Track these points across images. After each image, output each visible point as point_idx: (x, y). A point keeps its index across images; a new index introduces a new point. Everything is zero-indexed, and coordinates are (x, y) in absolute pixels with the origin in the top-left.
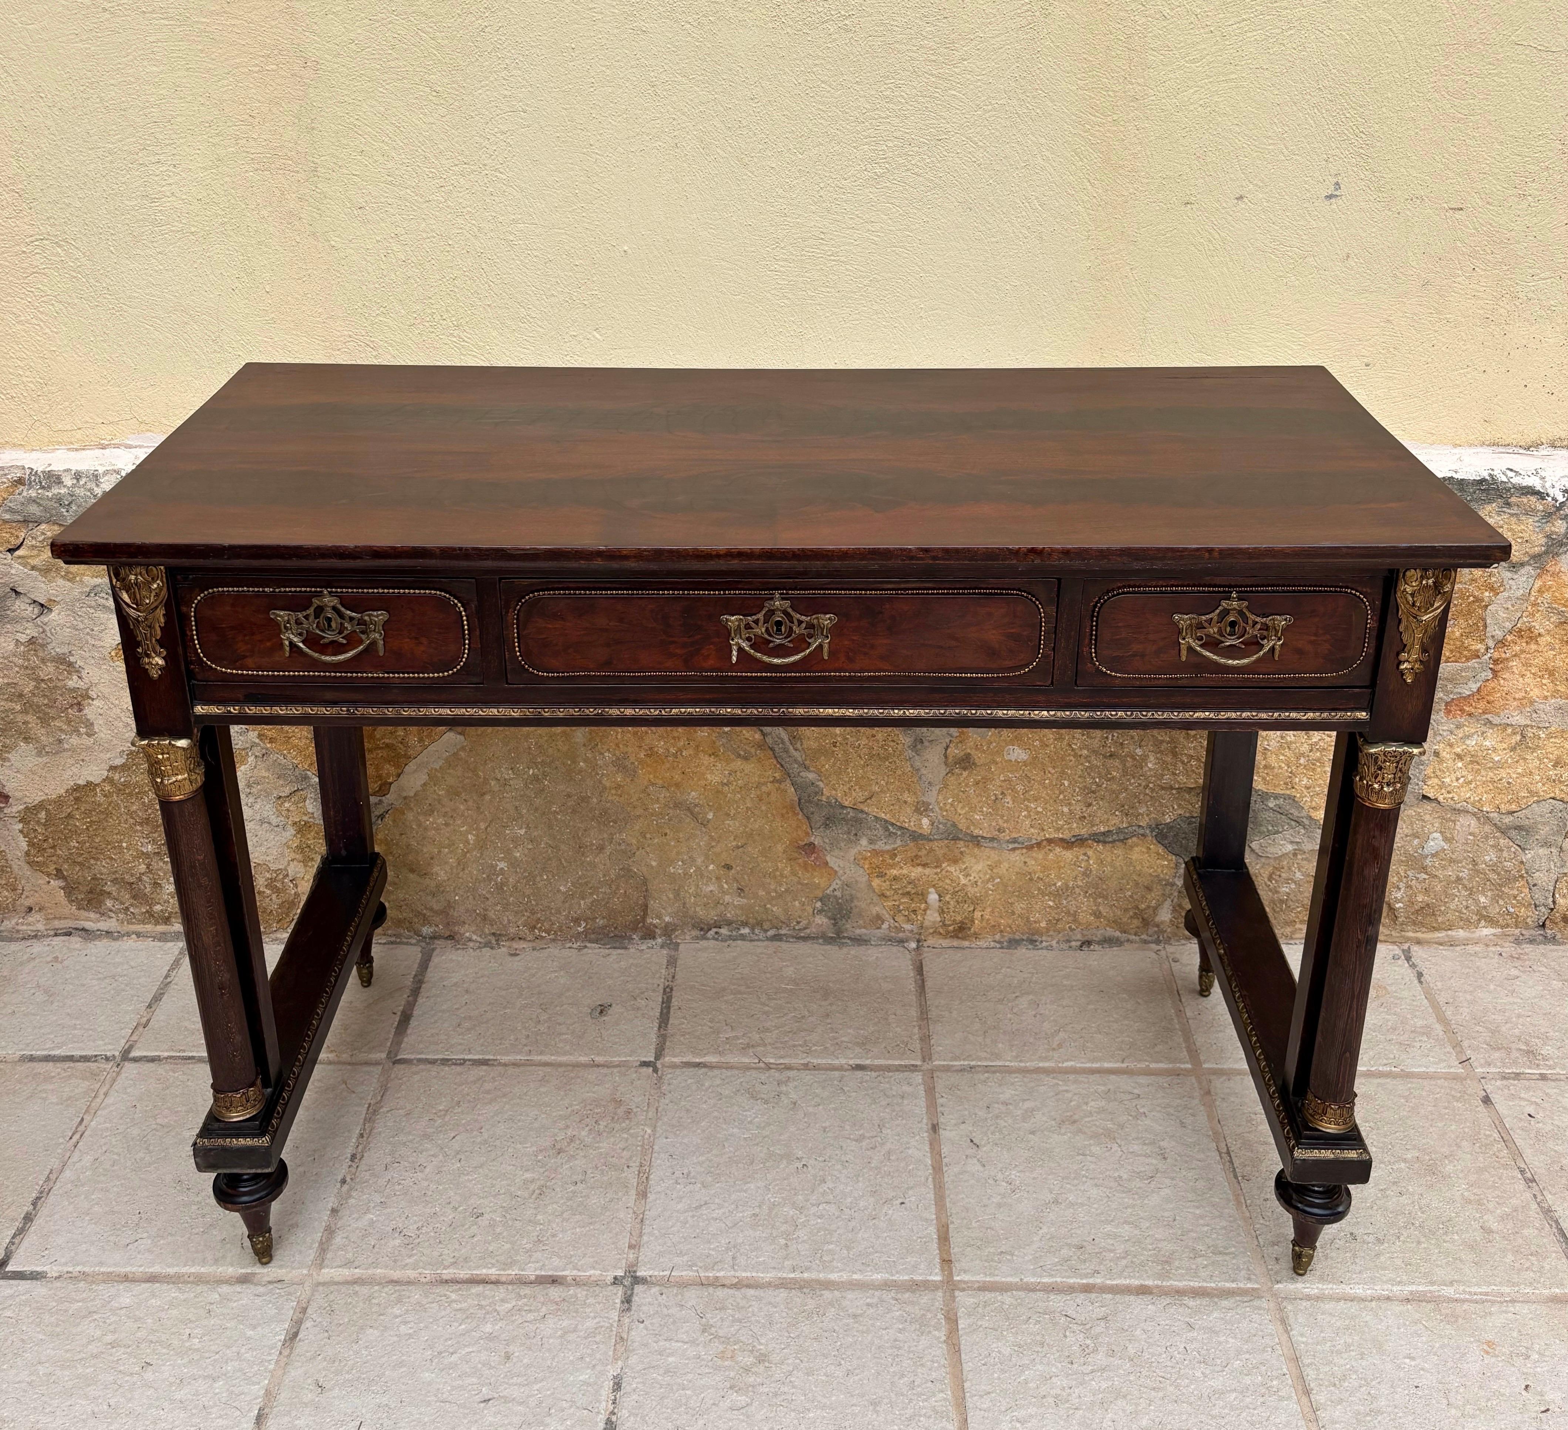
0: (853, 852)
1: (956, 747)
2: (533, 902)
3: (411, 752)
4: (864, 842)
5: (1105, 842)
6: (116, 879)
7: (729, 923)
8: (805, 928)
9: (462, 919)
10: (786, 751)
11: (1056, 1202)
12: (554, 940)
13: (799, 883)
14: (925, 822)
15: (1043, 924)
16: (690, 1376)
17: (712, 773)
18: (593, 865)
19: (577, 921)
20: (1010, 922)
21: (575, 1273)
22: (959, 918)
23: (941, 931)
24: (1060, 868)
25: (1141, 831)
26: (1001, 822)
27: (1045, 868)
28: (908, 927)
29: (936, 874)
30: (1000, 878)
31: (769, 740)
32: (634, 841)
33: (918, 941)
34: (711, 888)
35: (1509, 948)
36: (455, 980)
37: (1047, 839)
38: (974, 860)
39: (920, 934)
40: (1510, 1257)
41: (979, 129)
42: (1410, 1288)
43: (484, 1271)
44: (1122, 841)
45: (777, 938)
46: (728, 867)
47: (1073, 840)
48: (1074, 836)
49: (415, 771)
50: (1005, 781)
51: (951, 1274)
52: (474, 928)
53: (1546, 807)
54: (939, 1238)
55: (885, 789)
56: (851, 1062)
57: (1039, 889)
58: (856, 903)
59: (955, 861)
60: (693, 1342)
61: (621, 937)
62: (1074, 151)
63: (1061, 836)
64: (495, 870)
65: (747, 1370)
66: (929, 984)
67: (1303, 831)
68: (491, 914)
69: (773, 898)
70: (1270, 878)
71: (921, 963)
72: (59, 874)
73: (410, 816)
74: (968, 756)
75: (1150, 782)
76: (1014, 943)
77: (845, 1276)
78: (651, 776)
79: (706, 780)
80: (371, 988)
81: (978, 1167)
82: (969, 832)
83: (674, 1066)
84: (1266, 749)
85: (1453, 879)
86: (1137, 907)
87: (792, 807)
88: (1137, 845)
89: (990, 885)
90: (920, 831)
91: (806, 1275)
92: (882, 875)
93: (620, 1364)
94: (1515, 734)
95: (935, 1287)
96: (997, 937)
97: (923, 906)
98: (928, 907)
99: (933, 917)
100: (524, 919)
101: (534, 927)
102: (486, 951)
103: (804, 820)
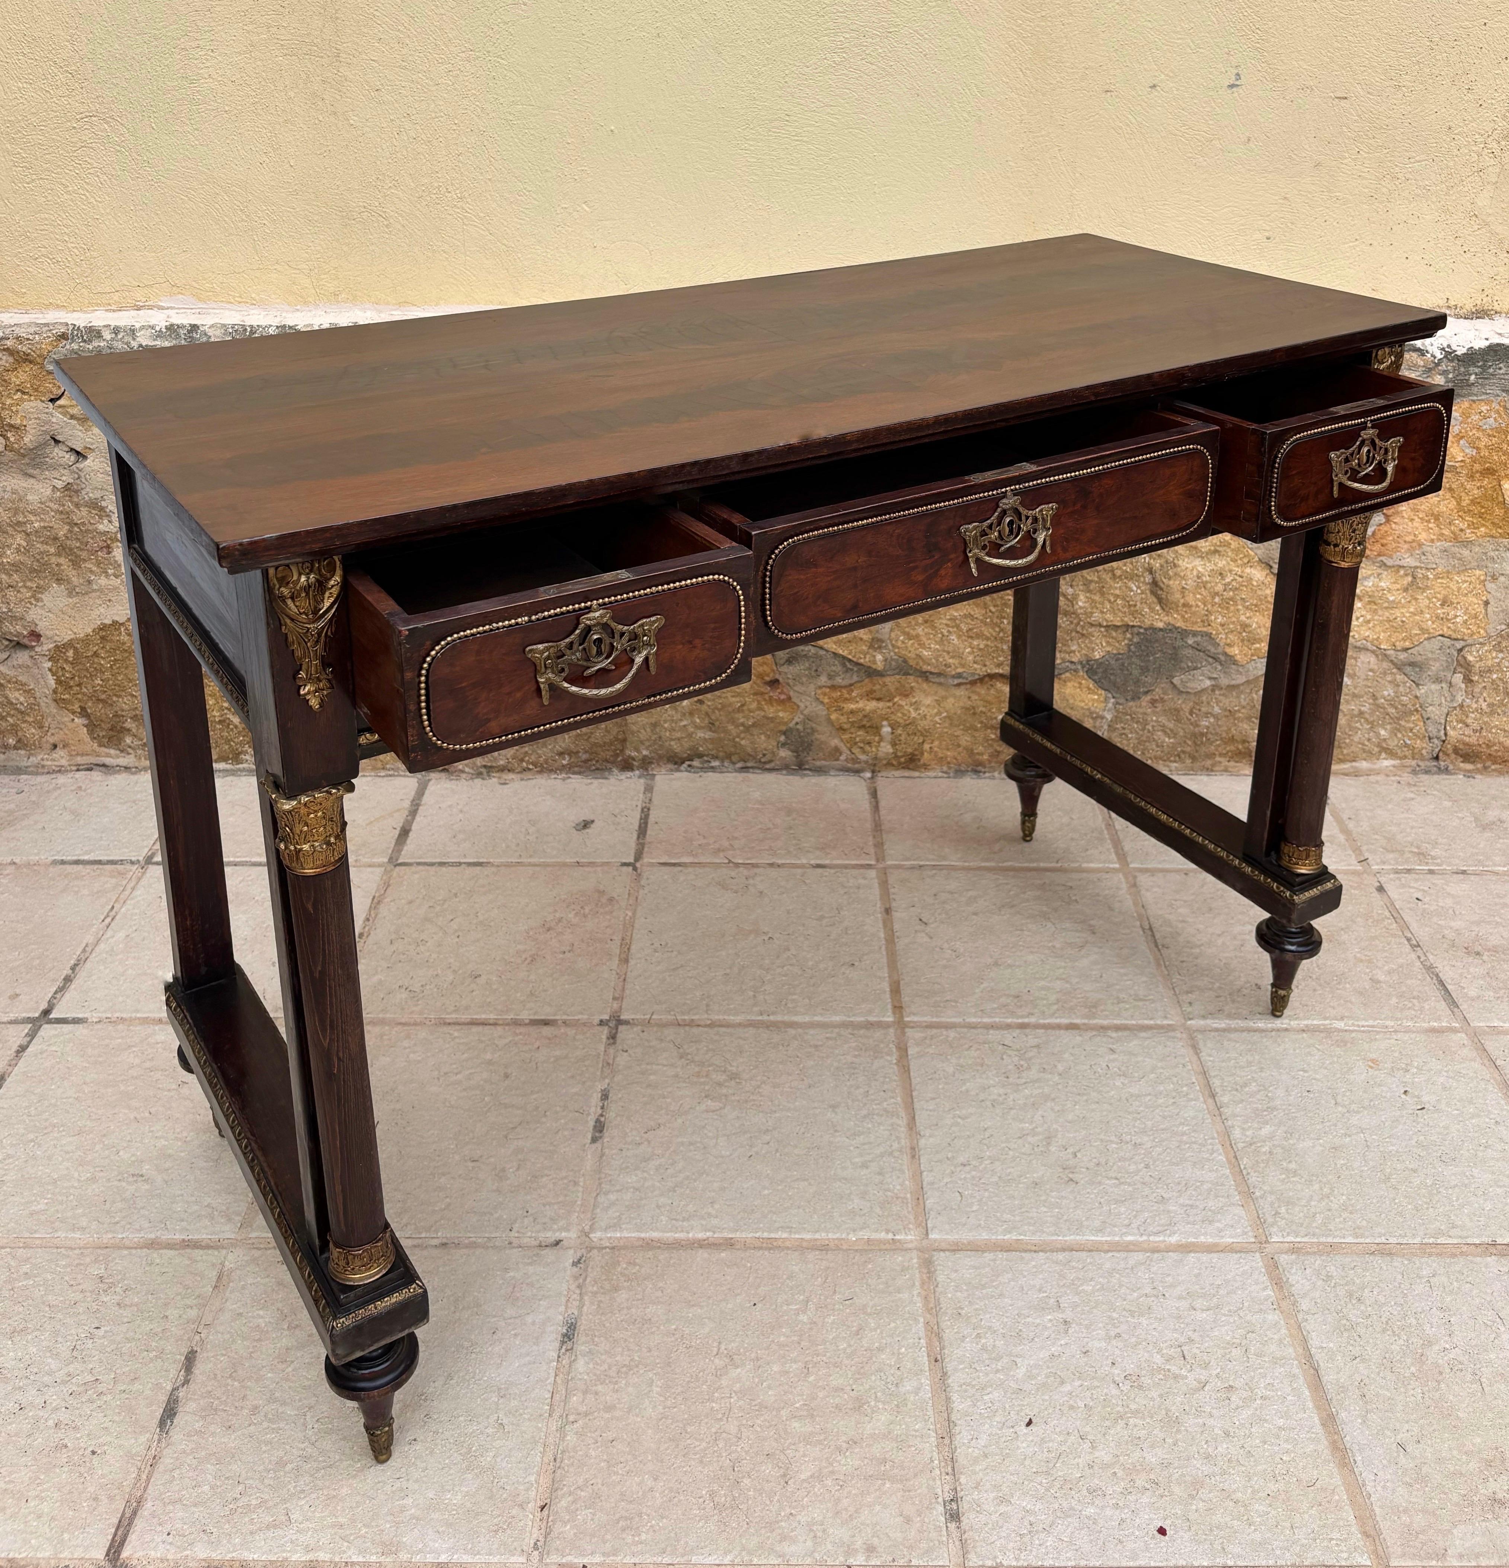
0: (813, 688)
4: (823, 677)
6: (136, 716)
7: (700, 756)
8: (771, 762)
11: (996, 964)
12: (540, 772)
13: (765, 717)
14: (879, 657)
15: (986, 757)
16: (669, 1089)
19: (561, 754)
20: (956, 754)
21: (565, 1017)
22: (909, 750)
23: (894, 763)
25: (1073, 667)
26: (947, 658)
27: (988, 703)
28: (862, 757)
29: (888, 708)
30: (946, 712)
33: (873, 772)
34: (685, 722)
35: (1407, 777)
36: (450, 803)
37: (988, 674)
38: (923, 695)
39: (874, 765)
40: (1394, 1000)
42: (1306, 1022)
43: (483, 1016)
45: (744, 769)
50: (951, 619)
51: (902, 1017)
53: (1436, 643)
54: (891, 991)
56: (812, 862)
57: (982, 723)
58: (816, 736)
59: (906, 695)
60: (672, 1065)
61: (602, 769)
63: (1001, 671)
65: (720, 1084)
66: (882, 805)
67: (1219, 667)
69: (741, 732)
70: (1191, 713)
71: (875, 790)
72: (84, 712)
75: (1081, 620)
76: (959, 773)
77: (807, 1019)
81: (926, 939)
82: (918, 667)
83: (652, 865)
84: (1183, 588)
85: (1356, 712)
88: (1070, 680)
89: (937, 719)
90: (874, 667)
91: (772, 1018)
92: (840, 709)
93: (607, 1081)
94: (1406, 575)
95: (887, 1026)
96: (945, 768)
97: (877, 739)
98: (881, 739)
99: (886, 749)
100: (513, 751)
101: (522, 760)
102: (479, 782)
103: (769, 657)
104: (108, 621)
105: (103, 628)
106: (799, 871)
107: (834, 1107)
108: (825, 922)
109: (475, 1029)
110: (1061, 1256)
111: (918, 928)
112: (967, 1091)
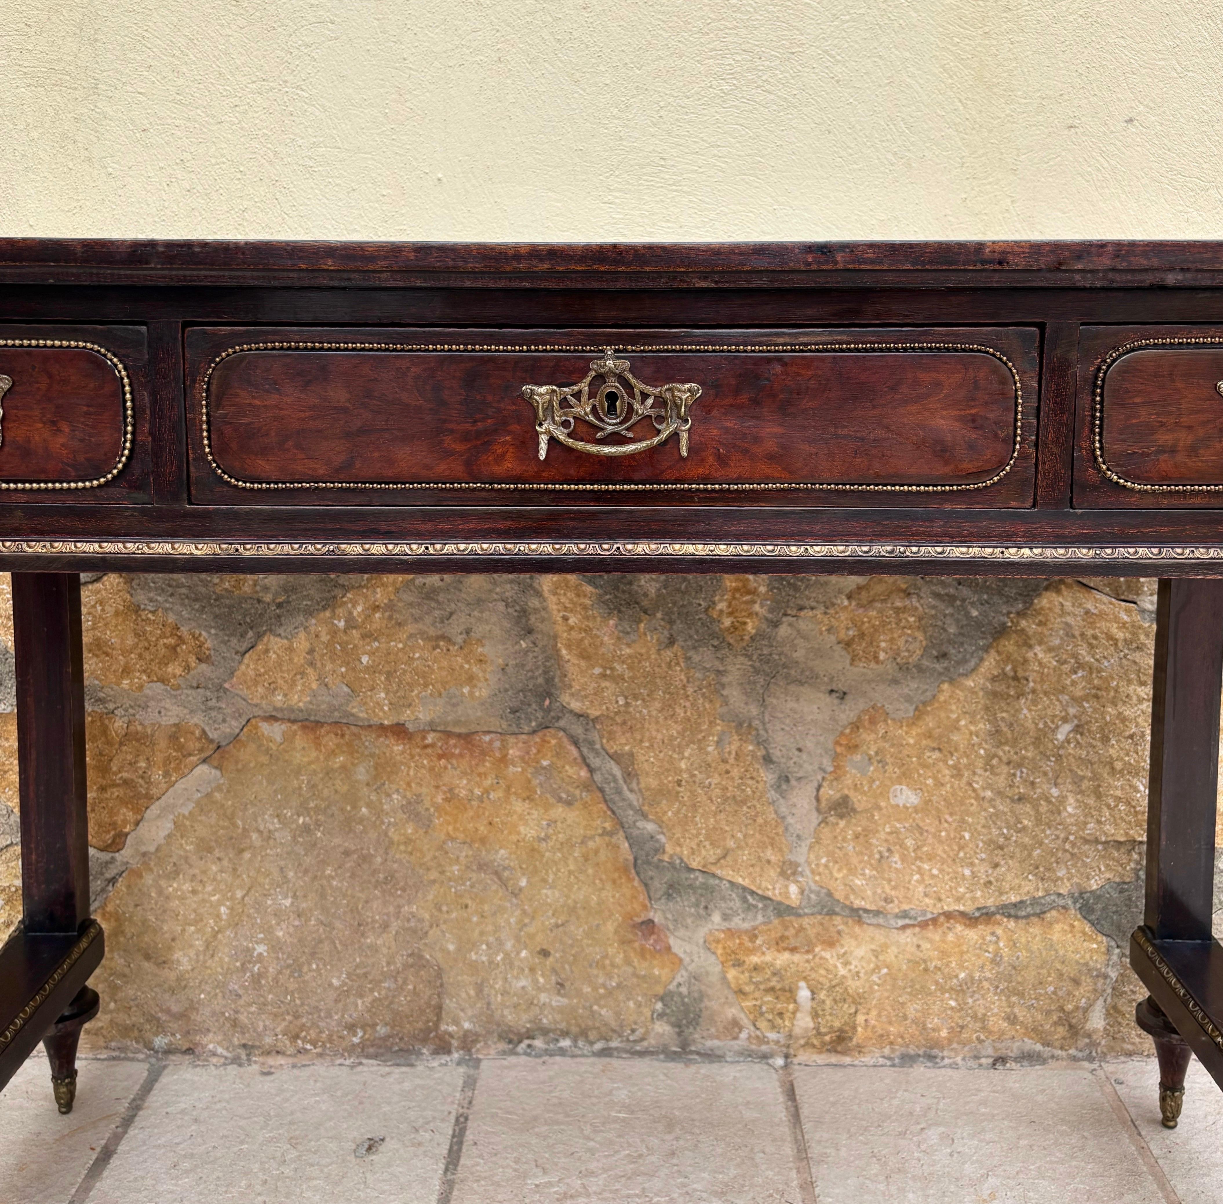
0: (702, 932)
1: (831, 787)
2: (298, 1002)
3: (154, 791)
4: (716, 918)
5: (1017, 917)
7: (545, 1032)
8: (642, 1039)
9: (206, 1026)
10: (619, 792)
12: (320, 1055)
13: (635, 975)
14: (793, 889)
15: (944, 1033)
17: (526, 824)
18: (373, 948)
19: (351, 1028)
20: (902, 1029)
22: (837, 1024)
23: (816, 1042)
24: (962, 953)
25: (1062, 902)
26: (887, 889)
27: (944, 954)
28: (772, 1036)
29: (808, 961)
30: (888, 967)
31: (598, 777)
32: (427, 916)
33: (787, 1056)
34: (523, 983)
36: (183, 1106)
37: (944, 914)
38: (853, 943)
39: (788, 1046)
41: (836, 42)
44: (1038, 915)
45: (606, 1052)
46: (545, 953)
47: (977, 914)
48: (979, 909)
49: (159, 816)
50: (891, 833)
52: (220, 1038)
55: (743, 843)
57: (937, 983)
58: (706, 1002)
59: (831, 944)
61: (408, 1051)
62: (943, 66)
63: (962, 908)
64: (252, 956)
66: (805, 1112)
68: (243, 1018)
69: (602, 997)
71: (792, 1085)
73: (148, 879)
74: (845, 799)
75: (1070, 834)
76: (908, 1060)
78: (450, 828)
79: (519, 833)
80: (71, 1116)
82: (848, 903)
86: (1062, 1009)
87: (626, 870)
88: (1057, 921)
89: (875, 978)
90: (787, 902)
92: (740, 963)
96: (887, 1053)
97: (791, 1007)
98: (797, 1009)
99: (805, 1022)
100: (284, 1024)
101: (297, 1037)
102: (232, 1069)
103: (641, 888)
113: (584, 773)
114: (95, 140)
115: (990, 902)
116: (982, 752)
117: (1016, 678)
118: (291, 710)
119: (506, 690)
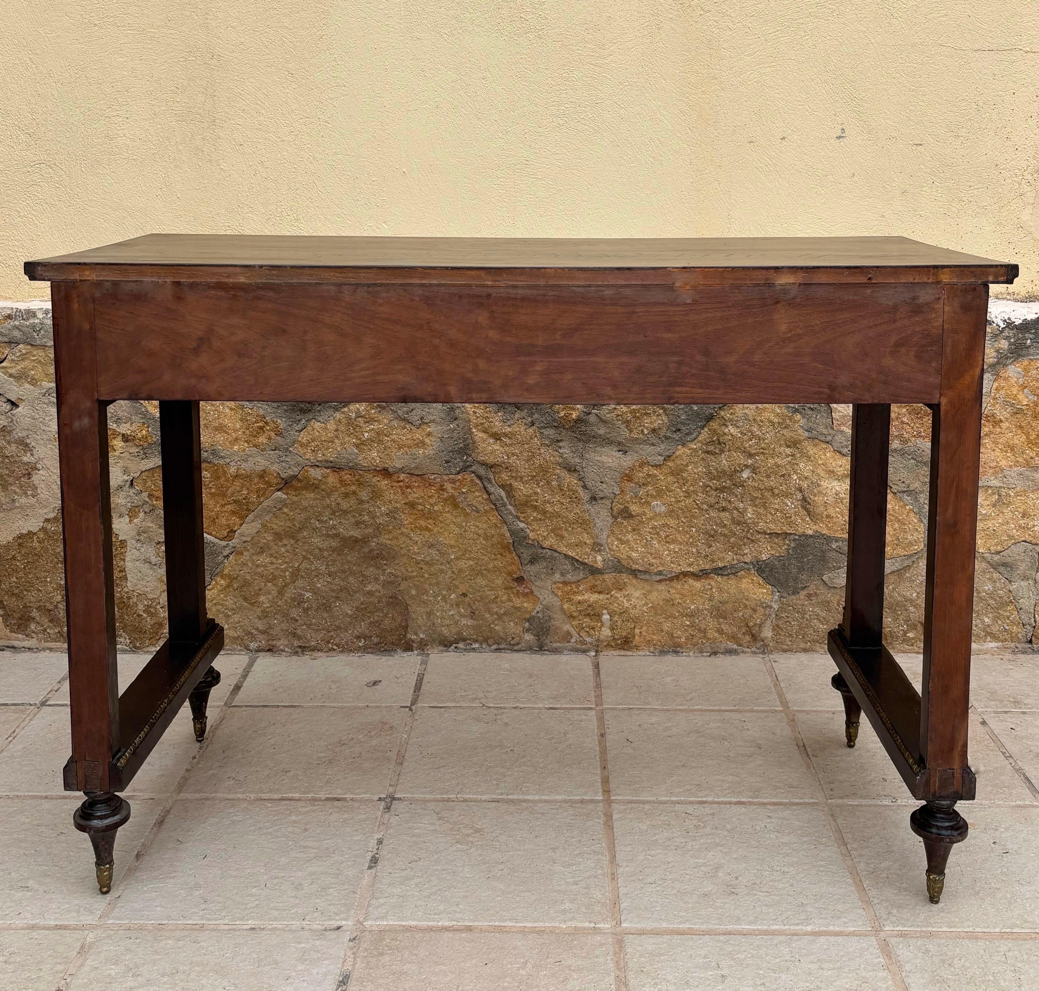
0: (550, 583)
1: (619, 502)
3: (251, 507)
4: (558, 575)
5: (722, 575)
6: (40, 606)
7: (464, 639)
8: (518, 644)
9: (278, 636)
10: (504, 505)
11: (684, 766)
12: (341, 652)
13: (513, 607)
14: (599, 558)
15: (683, 639)
16: (429, 838)
17: (454, 524)
18: (370, 593)
19: (358, 638)
20: (660, 637)
21: (352, 796)
22: (624, 634)
23: (613, 644)
24: (693, 595)
25: (747, 567)
26: (650, 558)
27: (683, 596)
28: (588, 640)
29: (608, 599)
30: (652, 603)
32: (400, 574)
33: (597, 651)
34: (452, 612)
35: (1008, 655)
36: (272, 670)
37: (682, 573)
38: (633, 589)
39: (597, 646)
43: (290, 795)
44: (734, 574)
45: (498, 650)
46: (464, 595)
47: (700, 573)
48: (701, 570)
50: (652, 528)
51: (610, 796)
52: (286, 642)
53: (1021, 547)
54: (602, 782)
56: (546, 706)
57: (679, 612)
58: (552, 622)
59: (620, 589)
60: (433, 824)
61: (389, 650)
63: (692, 570)
64: (303, 599)
65: (468, 835)
68: (299, 632)
69: (495, 619)
71: (598, 663)
73: (247, 556)
74: (627, 509)
75: (750, 528)
76: (663, 653)
77: (537, 798)
78: (413, 526)
79: (450, 529)
81: (631, 751)
82: (629, 567)
83: (424, 707)
84: (826, 503)
86: (747, 625)
87: (508, 548)
88: (744, 577)
89: (645, 608)
90: (596, 565)
91: (510, 797)
92: (570, 600)
93: (382, 833)
94: (994, 494)
95: (598, 801)
96: (652, 649)
97: (599, 624)
98: (602, 626)
99: (606, 632)
100: (322, 635)
101: (328, 642)
102: (295, 658)
103: (516, 558)
104: (25, 532)
105: (21, 536)
106: (536, 711)
107: (554, 849)
108: (553, 741)
109: (284, 802)
110: (722, 938)
111: (626, 744)
112: (656, 840)
113: (485, 496)
114: (213, 150)
115: (707, 567)
116: (701, 484)
117: (720, 443)
118: (327, 461)
119: (443, 451)
